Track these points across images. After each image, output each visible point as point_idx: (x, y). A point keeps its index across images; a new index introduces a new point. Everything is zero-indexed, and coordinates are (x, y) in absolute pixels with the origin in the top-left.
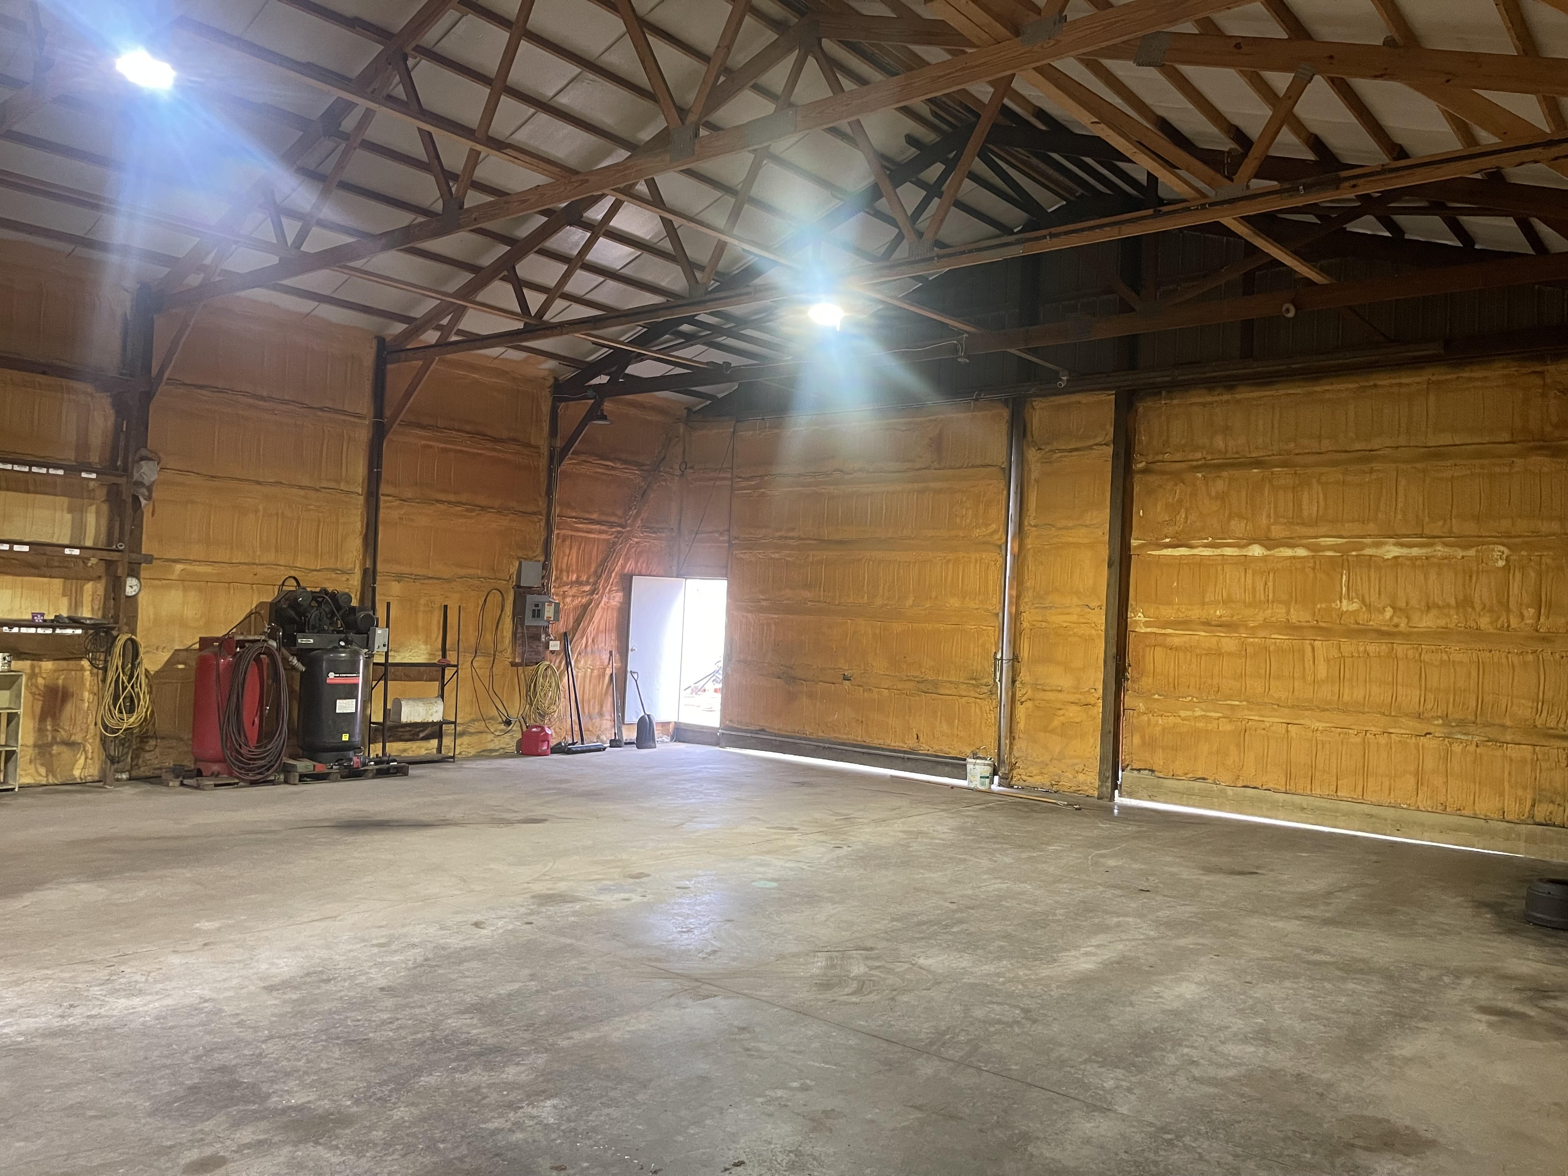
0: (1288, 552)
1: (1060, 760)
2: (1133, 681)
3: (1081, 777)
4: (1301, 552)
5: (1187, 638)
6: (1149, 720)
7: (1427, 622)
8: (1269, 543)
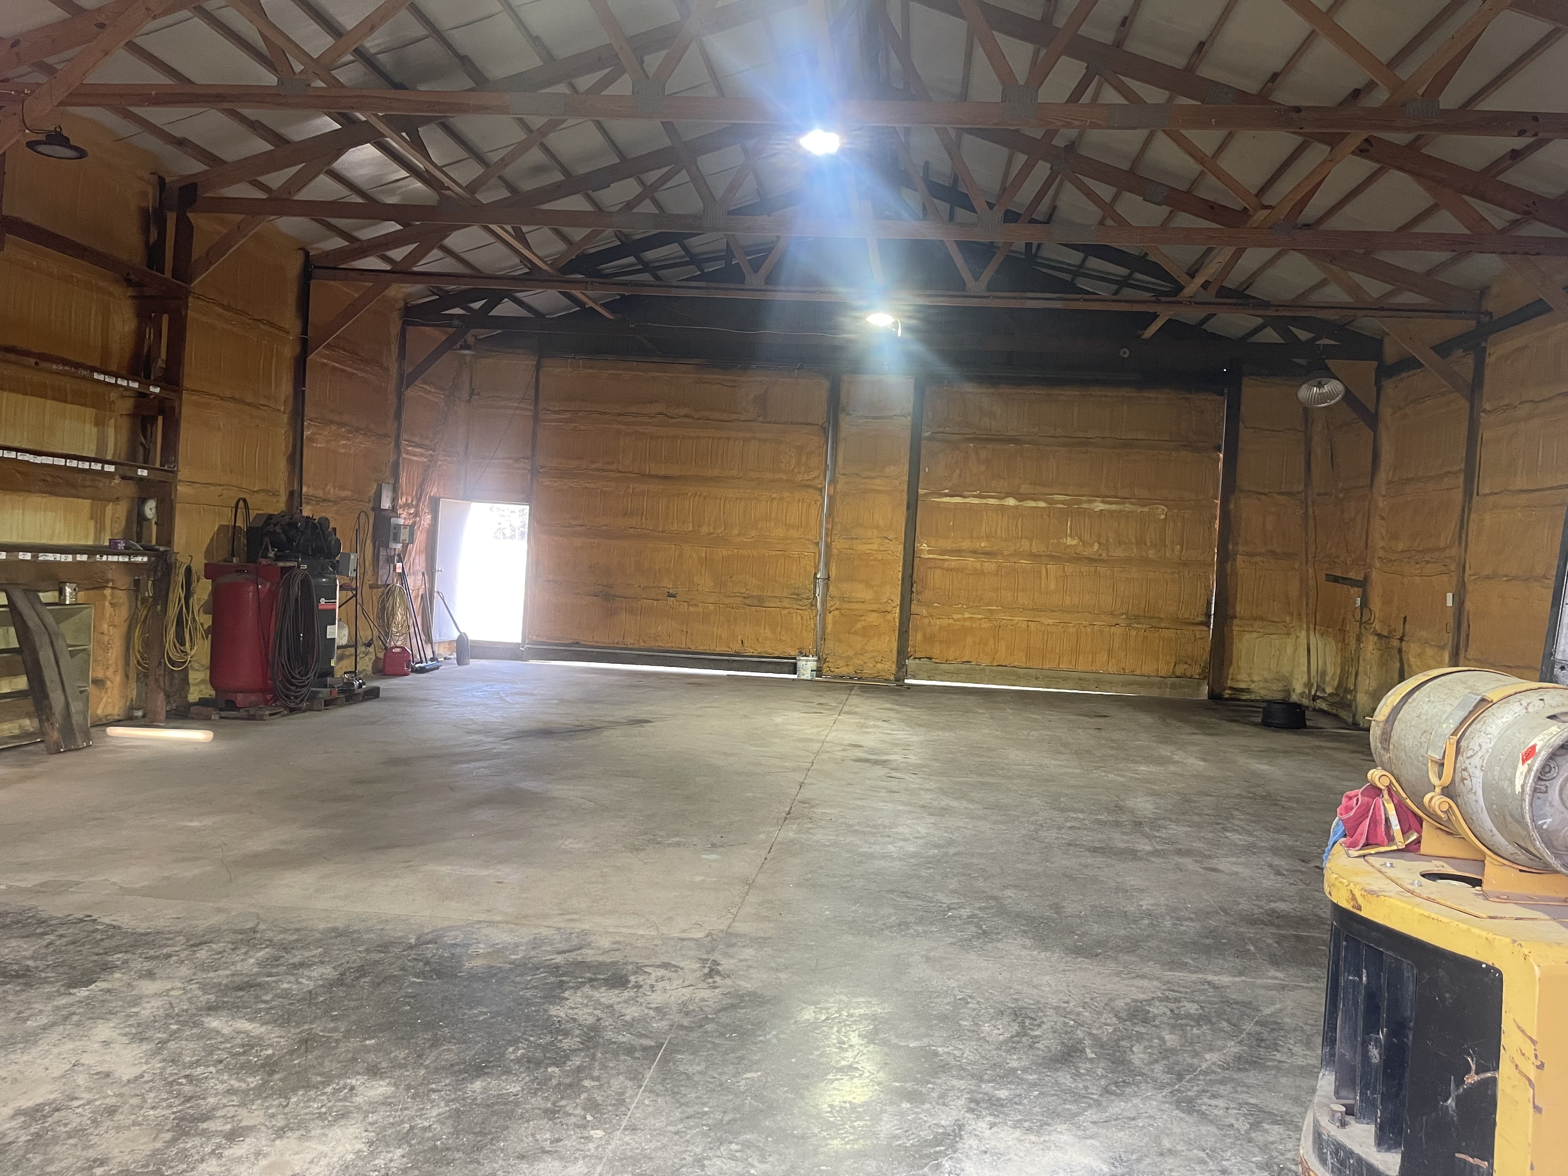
0: (1032, 504)
1: (862, 654)
2: (917, 594)
3: (879, 666)
4: (1042, 504)
5: (957, 562)
6: (930, 623)
7: (1119, 553)
8: (1020, 497)
